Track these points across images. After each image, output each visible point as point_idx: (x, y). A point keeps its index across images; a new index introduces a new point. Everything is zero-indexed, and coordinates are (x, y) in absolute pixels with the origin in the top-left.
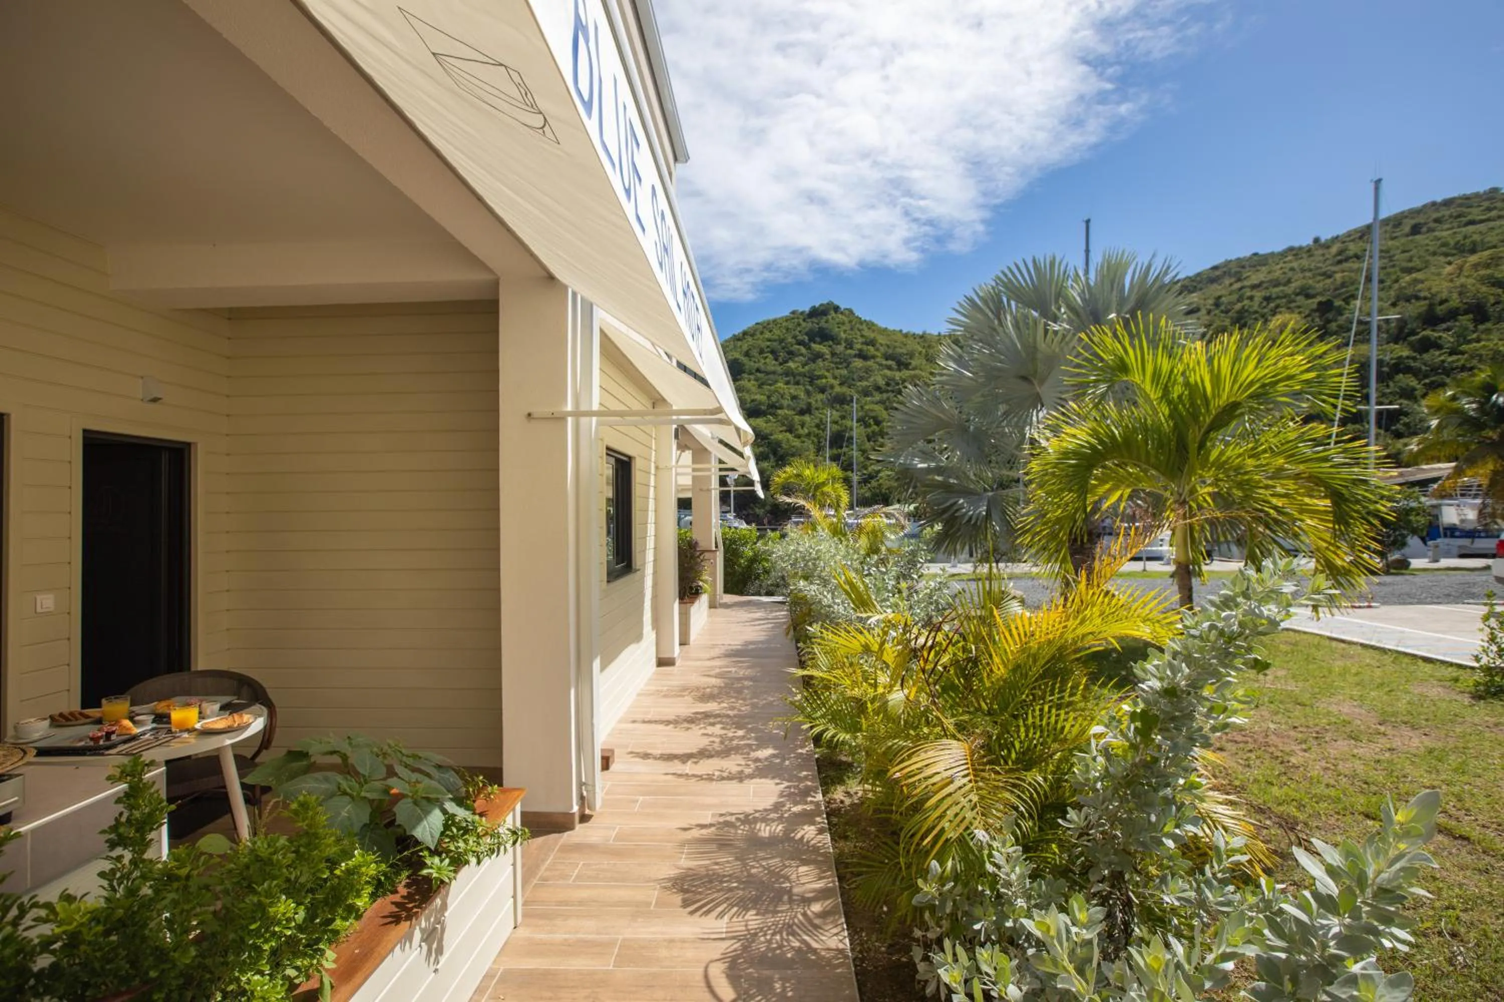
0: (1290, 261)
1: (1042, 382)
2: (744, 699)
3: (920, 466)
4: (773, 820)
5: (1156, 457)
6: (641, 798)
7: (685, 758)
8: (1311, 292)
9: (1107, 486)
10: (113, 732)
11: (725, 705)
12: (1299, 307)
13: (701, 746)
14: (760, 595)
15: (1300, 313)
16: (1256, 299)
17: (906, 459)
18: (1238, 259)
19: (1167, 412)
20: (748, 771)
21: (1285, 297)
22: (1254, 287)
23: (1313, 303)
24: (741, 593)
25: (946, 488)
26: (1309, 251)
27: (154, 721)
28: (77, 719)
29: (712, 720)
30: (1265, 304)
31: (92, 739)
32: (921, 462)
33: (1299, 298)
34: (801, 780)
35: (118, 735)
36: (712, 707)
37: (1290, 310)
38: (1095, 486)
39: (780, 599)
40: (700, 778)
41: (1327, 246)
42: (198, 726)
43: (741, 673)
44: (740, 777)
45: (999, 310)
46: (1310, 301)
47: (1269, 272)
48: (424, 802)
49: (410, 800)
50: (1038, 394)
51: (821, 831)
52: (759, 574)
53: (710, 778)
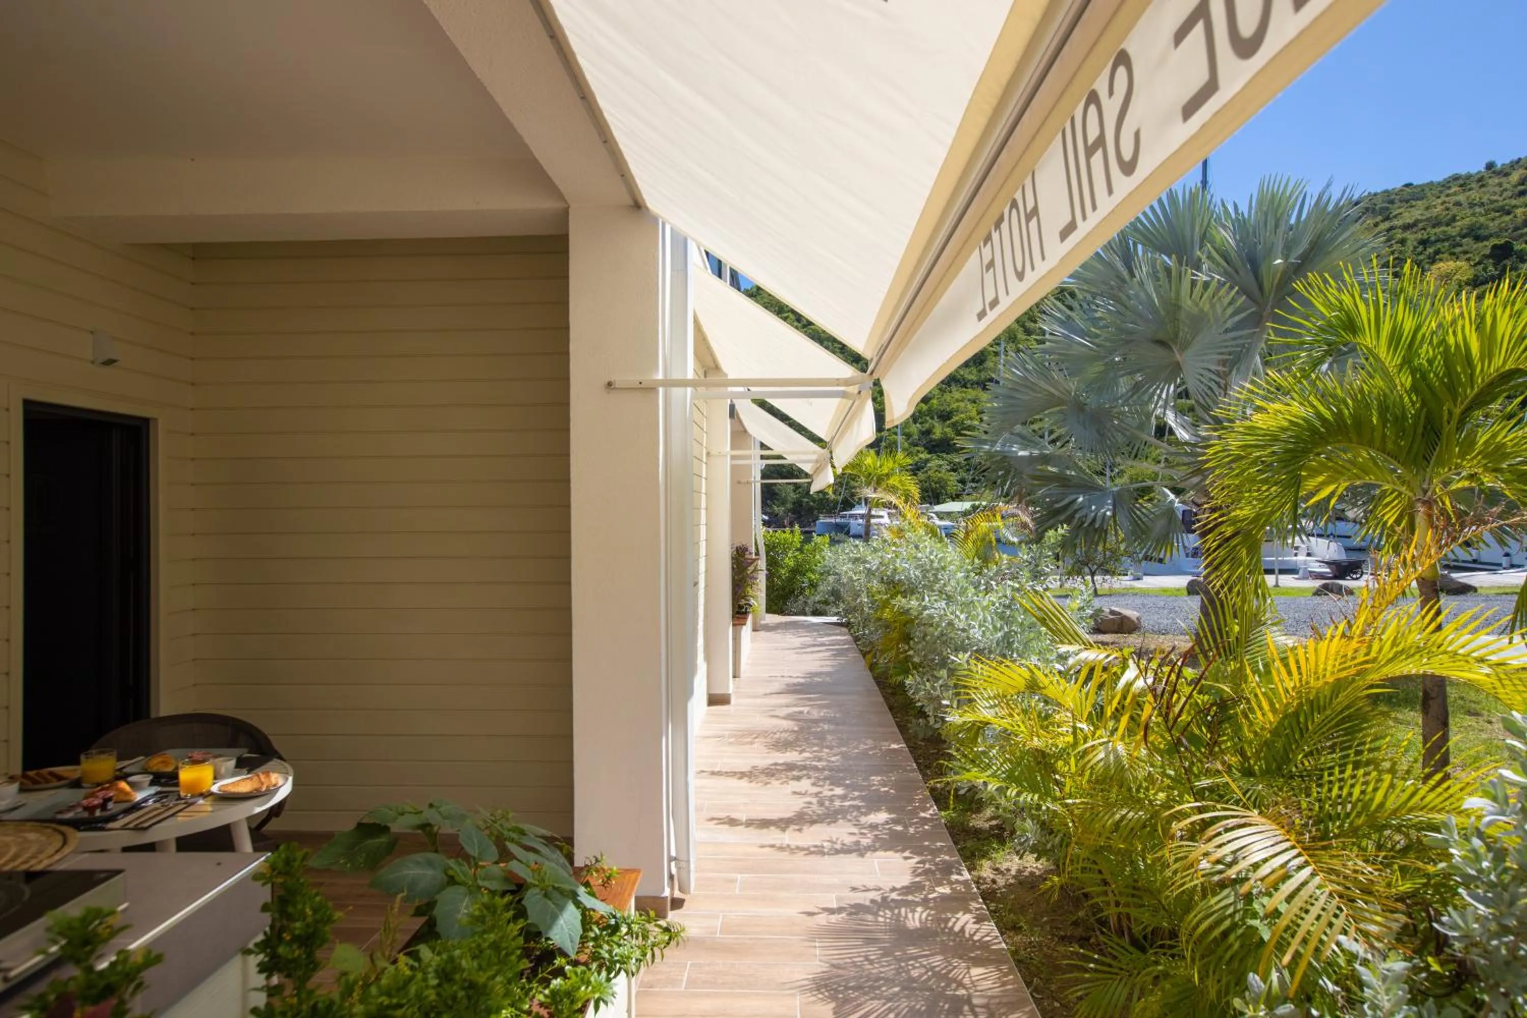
0: (1455, 194)
1: (1183, 348)
2: (830, 748)
3: (1021, 453)
4: (917, 904)
5: (1395, 443)
6: (739, 876)
7: (783, 824)
8: (1482, 232)
9: (1321, 479)
10: (110, 799)
11: (807, 755)
12: (1466, 252)
13: (797, 809)
14: (805, 614)
15: (1468, 260)
16: (1409, 242)
17: (1003, 445)
18: (1386, 191)
19: (1408, 384)
20: (865, 842)
21: (1447, 240)
22: (1406, 227)
23: (1486, 247)
24: (781, 612)
25: (1063, 481)
26: (1481, 179)
27: (152, 783)
28: (47, 781)
29: (795, 773)
30: (1420, 249)
31: (86, 808)
32: (1021, 449)
33: (1465, 241)
34: (935, 852)
35: (116, 802)
36: (792, 756)
37: (1455, 256)
38: (1305, 478)
39: (834, 619)
40: (809, 851)
41: (1504, 173)
42: (215, 789)
43: (816, 714)
44: (858, 850)
45: (1128, 259)
46: (1481, 245)
47: (1427, 208)
48: (556, 894)
49: (537, 890)
50: (1178, 363)
51: (979, 920)
52: (803, 589)
53: (819, 851)
